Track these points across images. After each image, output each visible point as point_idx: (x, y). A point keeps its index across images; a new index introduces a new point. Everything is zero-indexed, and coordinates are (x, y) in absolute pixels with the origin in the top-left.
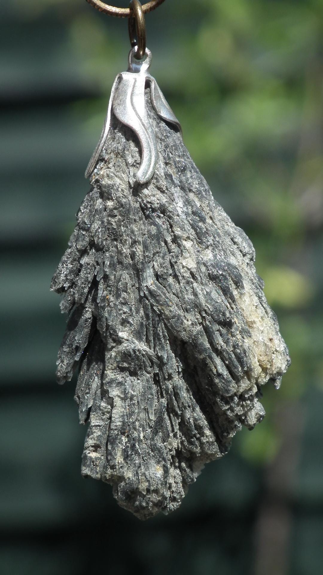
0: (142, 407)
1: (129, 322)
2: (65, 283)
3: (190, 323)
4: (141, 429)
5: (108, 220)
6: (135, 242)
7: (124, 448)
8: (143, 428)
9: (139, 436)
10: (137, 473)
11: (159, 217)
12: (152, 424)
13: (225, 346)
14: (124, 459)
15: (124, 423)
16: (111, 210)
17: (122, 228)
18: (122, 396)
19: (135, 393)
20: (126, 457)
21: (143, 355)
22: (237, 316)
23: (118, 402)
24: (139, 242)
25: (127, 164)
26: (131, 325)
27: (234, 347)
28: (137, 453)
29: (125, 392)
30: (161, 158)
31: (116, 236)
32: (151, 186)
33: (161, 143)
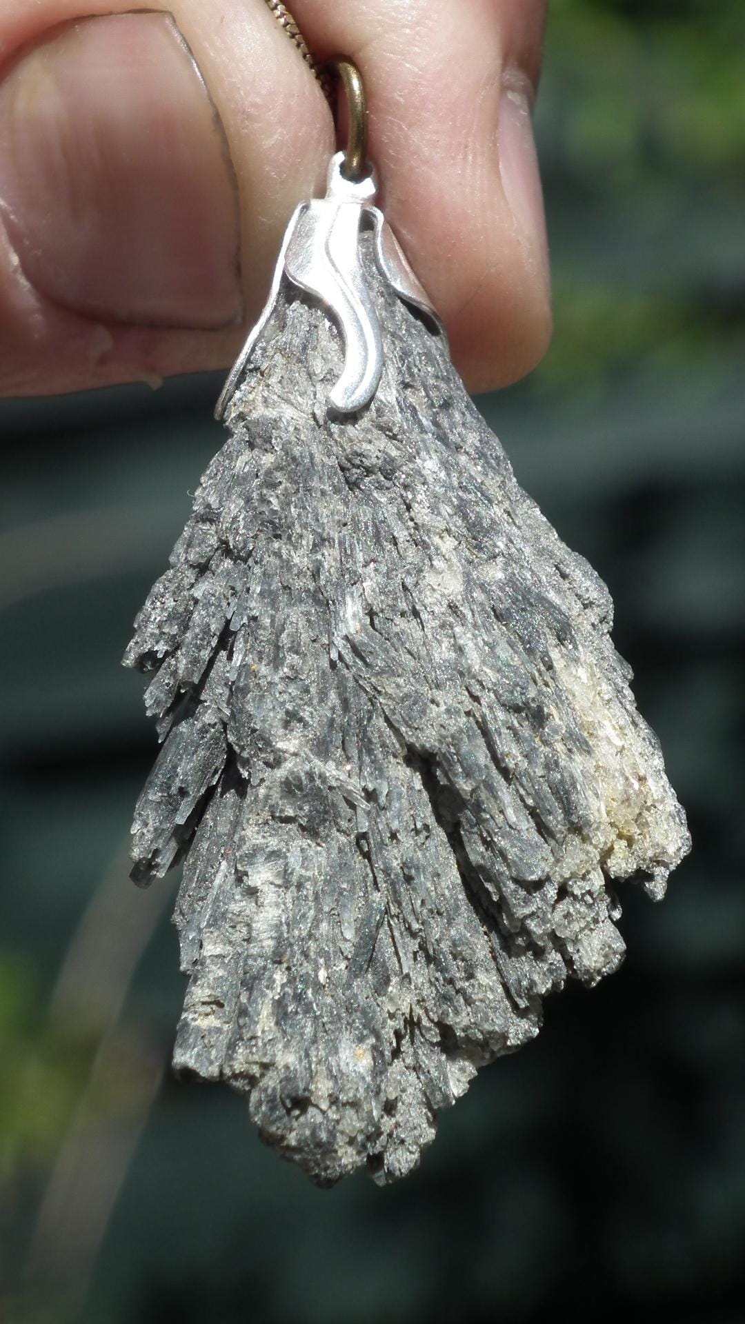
0: (326, 909)
1: (301, 720)
2: (157, 642)
3: (443, 708)
4: (321, 961)
5: (261, 495)
6: (321, 542)
7: (277, 997)
8: (328, 959)
9: (317, 976)
10: (307, 1055)
11: (380, 488)
12: (348, 949)
13: (524, 764)
14: (277, 1023)
15: (279, 939)
16: (269, 473)
17: (293, 510)
18: (279, 882)
19: (309, 874)
20: (281, 1013)
21: (331, 788)
22: (557, 704)
23: (269, 895)
24: (330, 540)
25: (310, 375)
26: (306, 725)
27: (547, 767)
28: (308, 1009)
29: (286, 874)
30: (391, 371)
31: (277, 529)
32: (364, 422)
33: (393, 343)
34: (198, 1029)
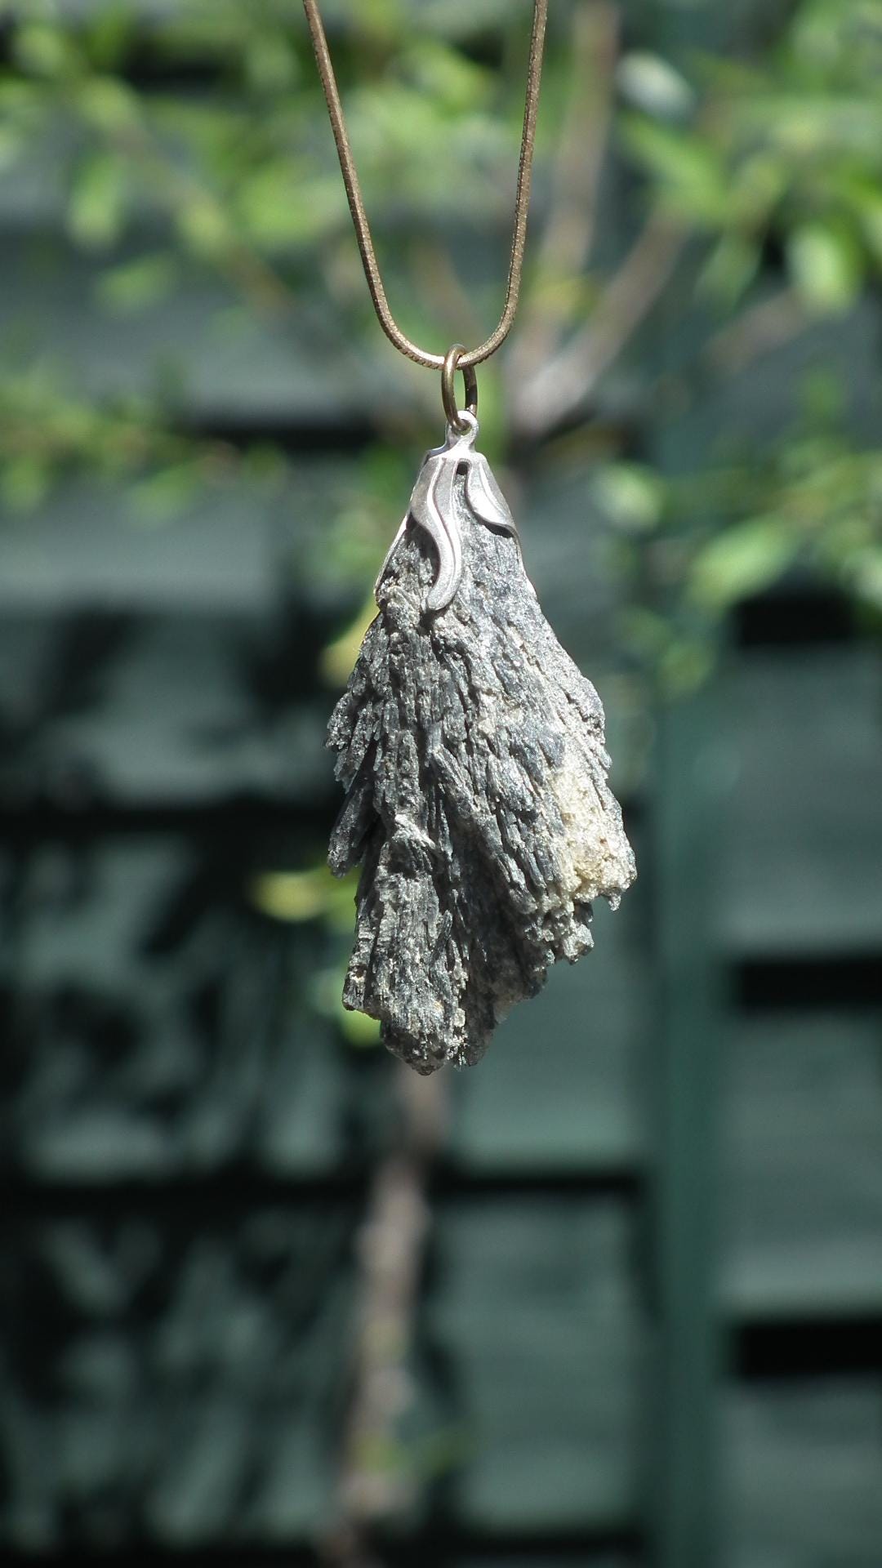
0: (420, 919)
1: (409, 802)
2: (338, 740)
3: (479, 809)
4: (417, 949)
5: (390, 657)
6: (420, 692)
7: (391, 972)
8: (421, 947)
9: (413, 959)
10: (405, 1008)
11: (455, 659)
12: (433, 943)
13: (523, 846)
14: (390, 989)
15: (392, 937)
16: (395, 645)
17: (406, 670)
18: (394, 902)
19: (409, 900)
20: (392, 984)
21: (422, 848)
22: (545, 805)
23: (388, 910)
24: (427, 692)
25: (420, 582)
26: (412, 805)
27: (535, 847)
28: (407, 981)
29: (397, 897)
30: (469, 575)
31: (397, 681)
32: (450, 613)
33: (473, 554)
34: (354, 981)
